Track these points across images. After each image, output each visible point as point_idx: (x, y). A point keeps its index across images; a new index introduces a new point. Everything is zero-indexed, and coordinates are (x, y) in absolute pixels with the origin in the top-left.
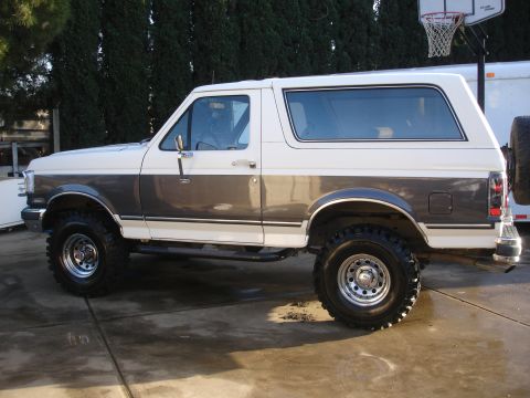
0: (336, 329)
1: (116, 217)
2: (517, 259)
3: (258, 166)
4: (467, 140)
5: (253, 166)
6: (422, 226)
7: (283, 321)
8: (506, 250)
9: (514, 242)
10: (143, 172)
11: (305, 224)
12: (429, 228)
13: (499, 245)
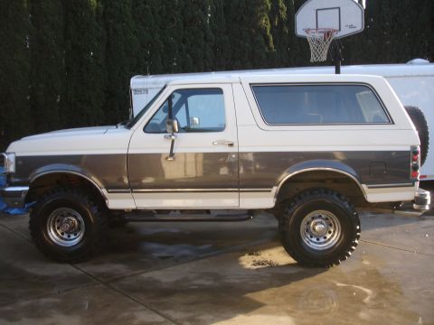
0: (301, 269)
1: (104, 191)
2: (427, 208)
3: (236, 144)
4: (393, 123)
5: (231, 145)
6: (364, 187)
7: (255, 267)
8: (421, 200)
9: (425, 195)
10: (130, 152)
11: (275, 189)
12: (369, 188)
13: (416, 197)
